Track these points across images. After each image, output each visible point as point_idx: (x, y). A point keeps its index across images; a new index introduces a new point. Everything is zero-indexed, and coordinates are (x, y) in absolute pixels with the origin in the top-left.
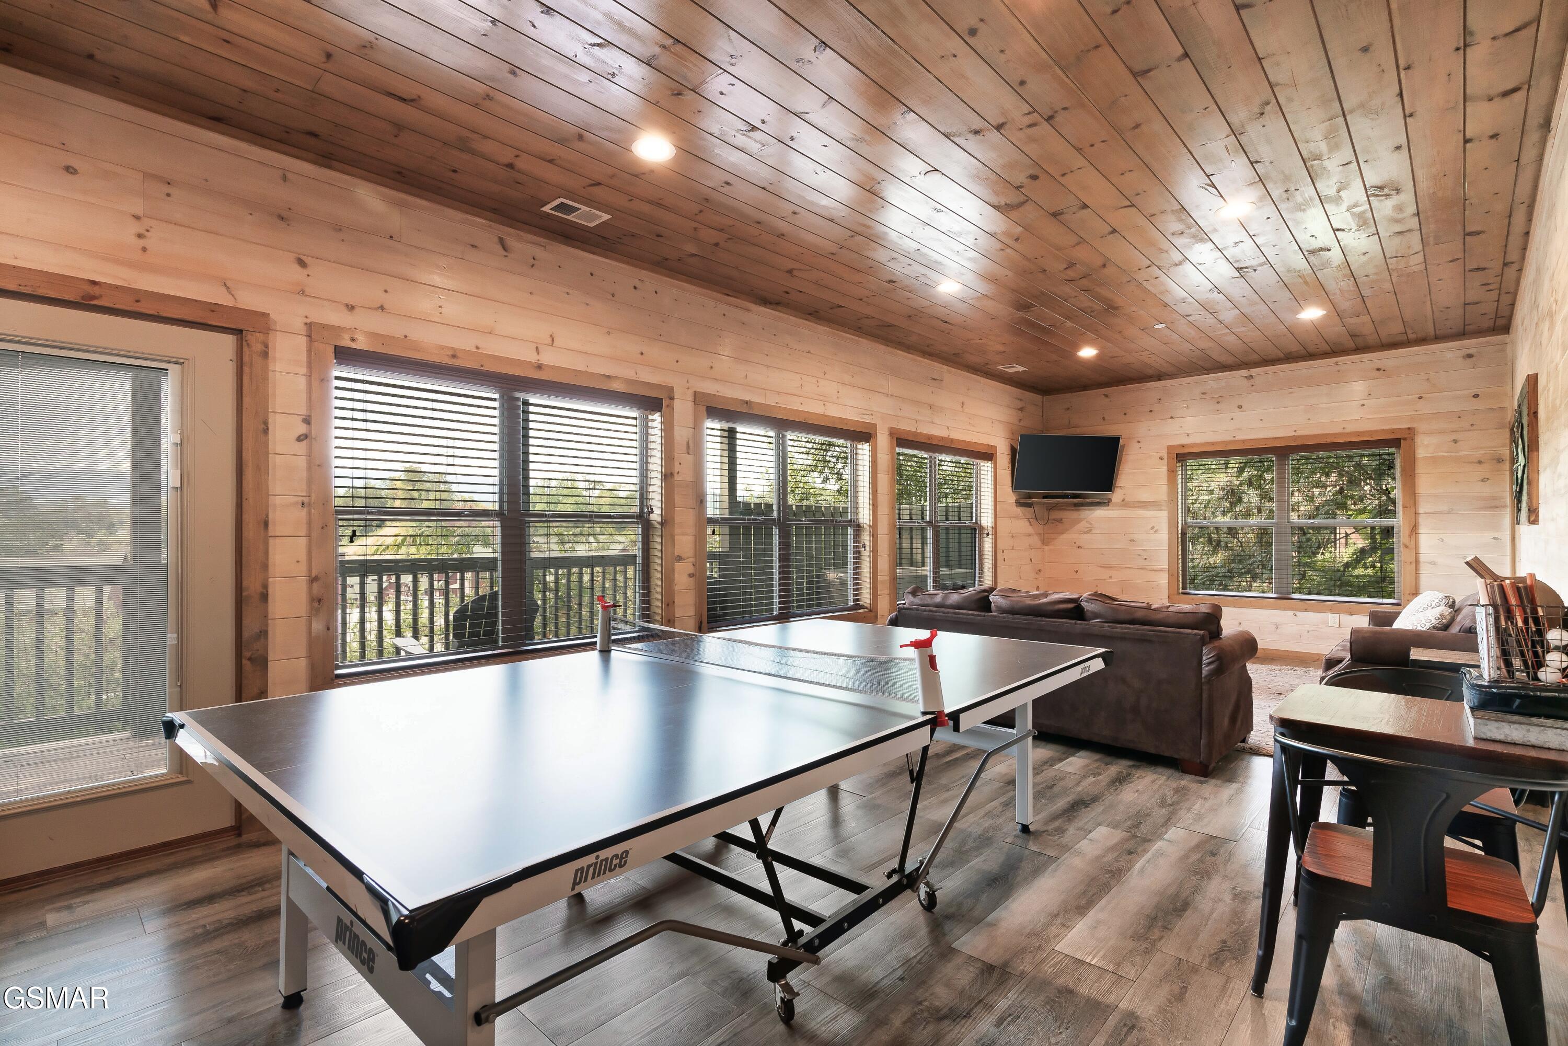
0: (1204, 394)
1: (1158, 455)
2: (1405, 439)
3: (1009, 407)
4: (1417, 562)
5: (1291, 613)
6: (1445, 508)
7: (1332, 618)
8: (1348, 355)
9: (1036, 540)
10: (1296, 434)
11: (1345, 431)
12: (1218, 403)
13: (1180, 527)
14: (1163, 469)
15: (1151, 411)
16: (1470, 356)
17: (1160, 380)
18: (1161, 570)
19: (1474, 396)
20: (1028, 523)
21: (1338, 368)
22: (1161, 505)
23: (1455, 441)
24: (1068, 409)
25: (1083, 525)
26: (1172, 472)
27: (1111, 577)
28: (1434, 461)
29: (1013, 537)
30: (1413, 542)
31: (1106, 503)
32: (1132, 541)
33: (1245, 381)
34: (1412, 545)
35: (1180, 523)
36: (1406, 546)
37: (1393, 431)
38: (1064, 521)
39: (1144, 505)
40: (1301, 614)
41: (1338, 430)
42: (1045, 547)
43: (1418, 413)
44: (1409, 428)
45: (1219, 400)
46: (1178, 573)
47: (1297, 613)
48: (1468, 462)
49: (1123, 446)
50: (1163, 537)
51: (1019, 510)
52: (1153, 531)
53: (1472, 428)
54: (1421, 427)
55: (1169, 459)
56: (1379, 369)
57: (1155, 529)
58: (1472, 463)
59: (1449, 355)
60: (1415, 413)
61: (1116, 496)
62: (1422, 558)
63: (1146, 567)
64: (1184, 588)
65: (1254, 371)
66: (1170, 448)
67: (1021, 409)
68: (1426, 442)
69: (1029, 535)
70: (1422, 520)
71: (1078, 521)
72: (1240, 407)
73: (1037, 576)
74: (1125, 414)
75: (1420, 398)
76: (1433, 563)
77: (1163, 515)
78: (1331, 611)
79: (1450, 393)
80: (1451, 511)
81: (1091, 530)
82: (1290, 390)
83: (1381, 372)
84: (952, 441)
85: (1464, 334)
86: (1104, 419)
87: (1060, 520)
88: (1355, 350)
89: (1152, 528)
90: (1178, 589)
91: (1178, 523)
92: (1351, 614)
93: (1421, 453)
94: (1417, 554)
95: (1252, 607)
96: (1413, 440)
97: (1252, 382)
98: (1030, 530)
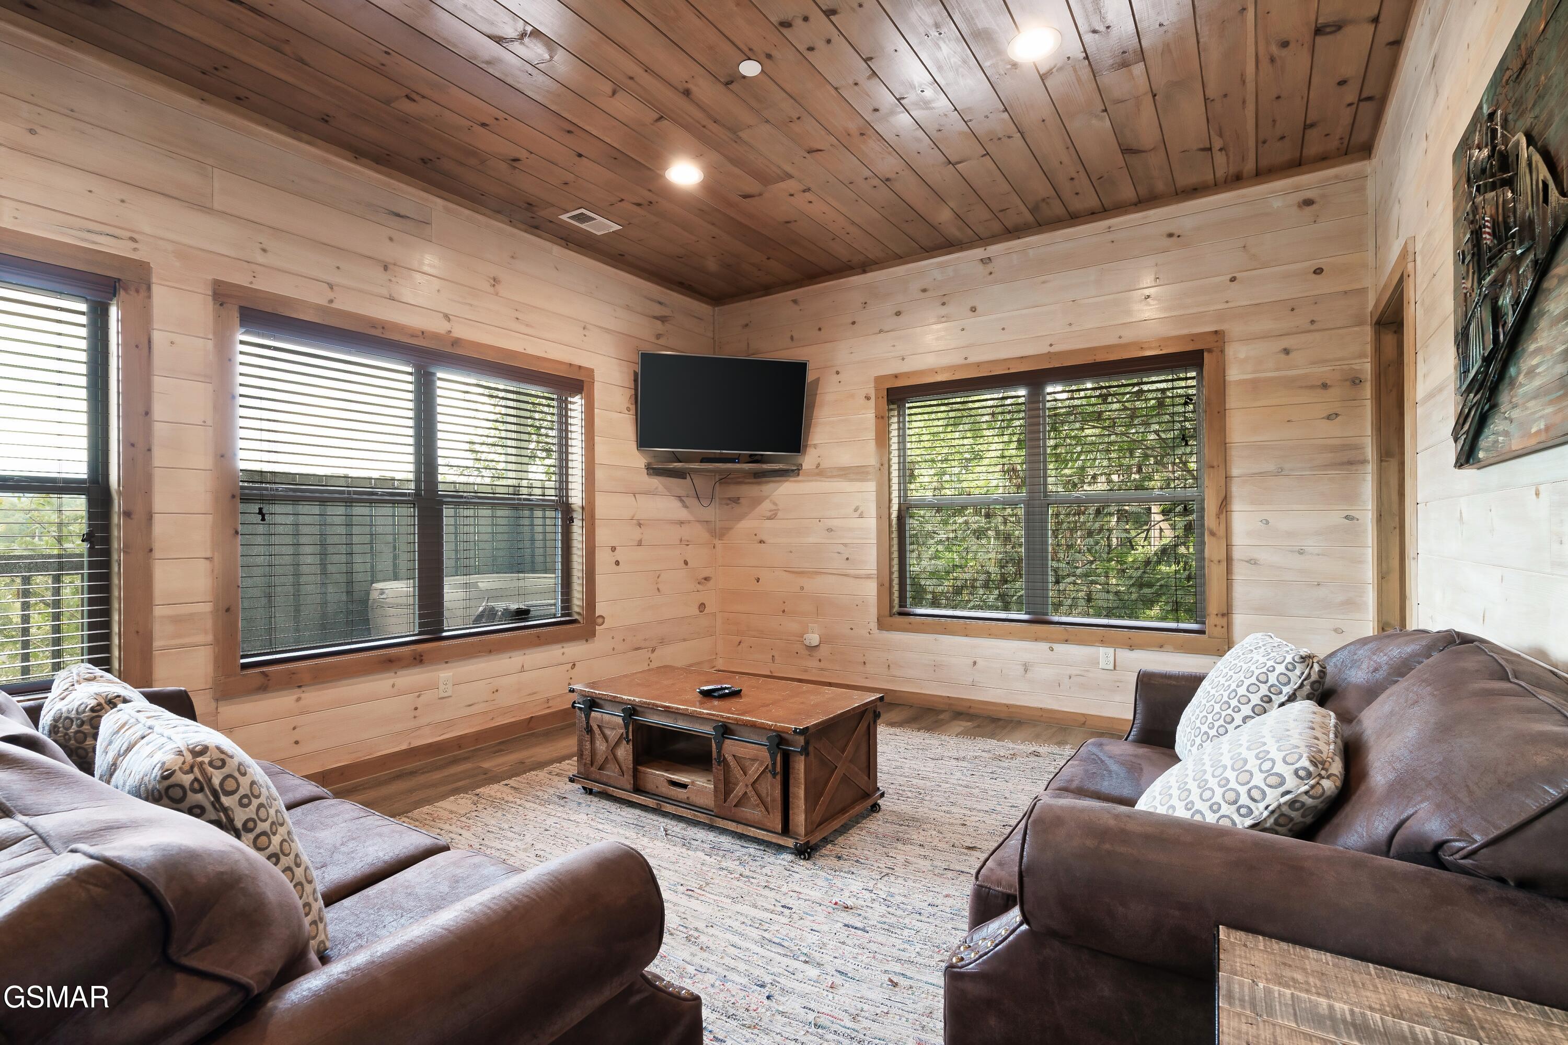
0: (924, 290)
1: (863, 393)
2: (1210, 351)
3: (628, 307)
4: (1229, 559)
5: (1044, 646)
6: (1270, 467)
7: (1104, 654)
8: (1126, 213)
9: (698, 532)
10: (1052, 350)
11: (1122, 341)
12: (944, 304)
13: (895, 507)
14: (869, 416)
15: (854, 323)
16: (1308, 203)
17: (864, 272)
18: (868, 577)
19: (1315, 272)
20: (679, 504)
21: (1110, 237)
22: (867, 473)
23: (1287, 351)
24: (747, 325)
25: (766, 506)
26: (882, 421)
27: (802, 588)
28: (1255, 386)
29: (640, 525)
30: (1223, 526)
31: (793, 472)
32: (830, 530)
33: (981, 267)
34: (1221, 532)
35: (895, 501)
36: (1212, 534)
37: (1193, 338)
38: (741, 500)
39: (846, 473)
40: (1060, 648)
41: (1111, 340)
42: (717, 542)
43: (1230, 305)
44: (1216, 332)
45: (945, 299)
46: (891, 581)
47: (1055, 646)
48: (1306, 387)
49: (817, 381)
50: (871, 523)
51: (656, 482)
52: (857, 514)
53: (1312, 327)
54: (1234, 329)
55: (877, 398)
56: (1171, 235)
57: (859, 511)
58: (1312, 387)
59: (1277, 204)
60: (1227, 306)
61: (808, 460)
62: (1237, 554)
63: (848, 572)
64: (902, 603)
65: (995, 249)
66: (878, 380)
67: (663, 319)
68: (1242, 355)
69: (681, 523)
70: (1236, 489)
71: (758, 501)
72: (973, 309)
73: (700, 587)
74: (820, 329)
75: (1233, 279)
76: (1253, 562)
77: (870, 487)
78: (1103, 642)
79: (1277, 269)
80: (1279, 472)
81: (776, 515)
82: (1043, 278)
83: (1175, 239)
84: (456, 342)
85: (1300, 165)
86: (792, 338)
87: (736, 500)
88: (1136, 205)
89: (856, 510)
90: (891, 607)
91: (890, 501)
92: (1131, 648)
93: (1234, 374)
94: (1229, 547)
95: (990, 635)
96: (1222, 351)
97: (990, 267)
98: (683, 514)
